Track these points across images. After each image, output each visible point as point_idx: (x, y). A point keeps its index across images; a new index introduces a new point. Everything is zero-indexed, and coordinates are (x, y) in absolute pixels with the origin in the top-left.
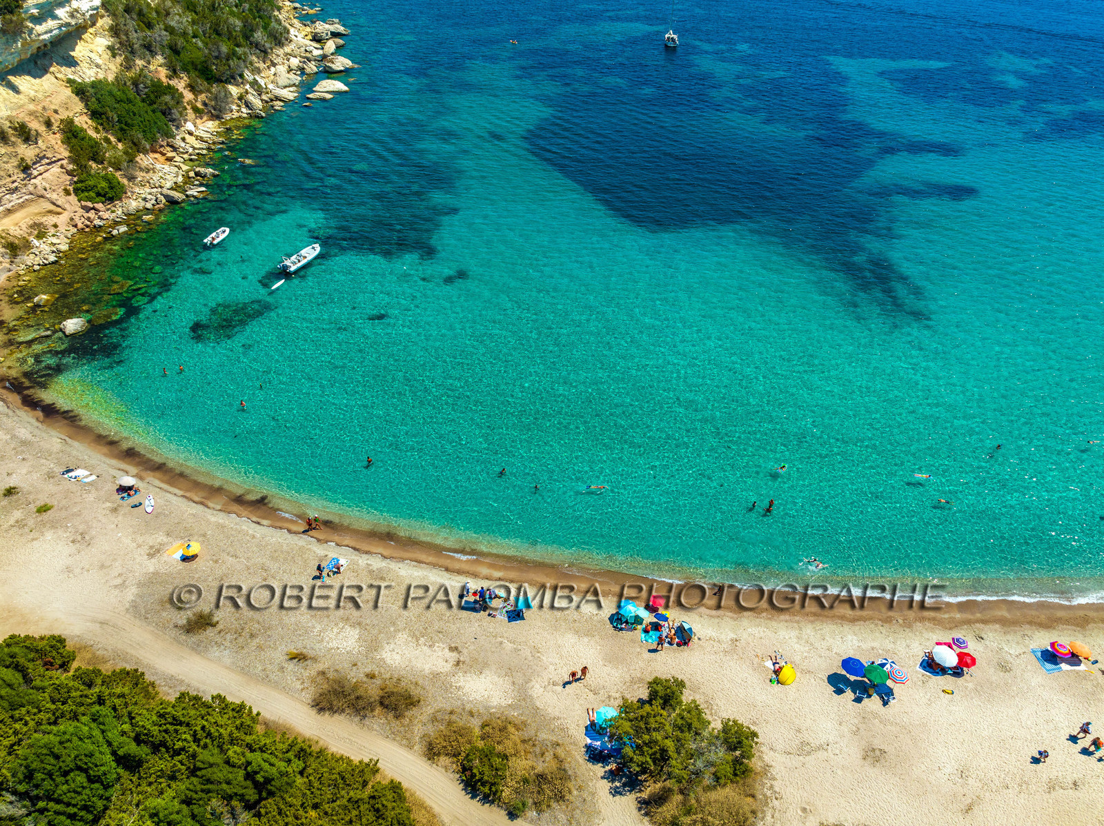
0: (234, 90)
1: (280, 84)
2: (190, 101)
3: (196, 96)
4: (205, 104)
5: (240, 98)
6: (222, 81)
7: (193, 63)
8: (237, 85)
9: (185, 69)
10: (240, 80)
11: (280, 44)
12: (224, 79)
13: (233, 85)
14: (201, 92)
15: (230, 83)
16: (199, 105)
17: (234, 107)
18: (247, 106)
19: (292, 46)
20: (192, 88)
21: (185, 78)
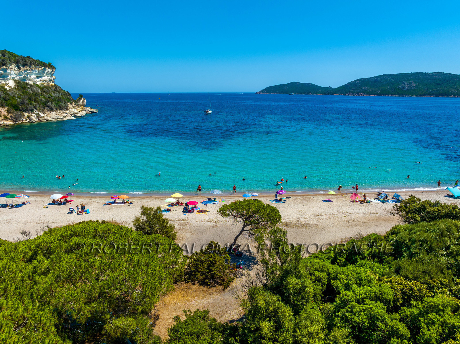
0: (26, 114)
1: (52, 117)
2: (5, 115)
3: (8, 114)
4: (11, 116)
5: (28, 117)
6: (22, 111)
7: (11, 104)
8: (29, 113)
9: (7, 105)
10: (31, 112)
11: (62, 109)
12: (23, 110)
13: (27, 113)
14: (11, 113)
15: (26, 112)
16: (8, 117)
17: (24, 119)
18: (30, 120)
19: (68, 112)
20: (8, 111)
21: (6, 108)
